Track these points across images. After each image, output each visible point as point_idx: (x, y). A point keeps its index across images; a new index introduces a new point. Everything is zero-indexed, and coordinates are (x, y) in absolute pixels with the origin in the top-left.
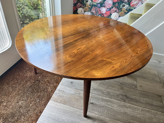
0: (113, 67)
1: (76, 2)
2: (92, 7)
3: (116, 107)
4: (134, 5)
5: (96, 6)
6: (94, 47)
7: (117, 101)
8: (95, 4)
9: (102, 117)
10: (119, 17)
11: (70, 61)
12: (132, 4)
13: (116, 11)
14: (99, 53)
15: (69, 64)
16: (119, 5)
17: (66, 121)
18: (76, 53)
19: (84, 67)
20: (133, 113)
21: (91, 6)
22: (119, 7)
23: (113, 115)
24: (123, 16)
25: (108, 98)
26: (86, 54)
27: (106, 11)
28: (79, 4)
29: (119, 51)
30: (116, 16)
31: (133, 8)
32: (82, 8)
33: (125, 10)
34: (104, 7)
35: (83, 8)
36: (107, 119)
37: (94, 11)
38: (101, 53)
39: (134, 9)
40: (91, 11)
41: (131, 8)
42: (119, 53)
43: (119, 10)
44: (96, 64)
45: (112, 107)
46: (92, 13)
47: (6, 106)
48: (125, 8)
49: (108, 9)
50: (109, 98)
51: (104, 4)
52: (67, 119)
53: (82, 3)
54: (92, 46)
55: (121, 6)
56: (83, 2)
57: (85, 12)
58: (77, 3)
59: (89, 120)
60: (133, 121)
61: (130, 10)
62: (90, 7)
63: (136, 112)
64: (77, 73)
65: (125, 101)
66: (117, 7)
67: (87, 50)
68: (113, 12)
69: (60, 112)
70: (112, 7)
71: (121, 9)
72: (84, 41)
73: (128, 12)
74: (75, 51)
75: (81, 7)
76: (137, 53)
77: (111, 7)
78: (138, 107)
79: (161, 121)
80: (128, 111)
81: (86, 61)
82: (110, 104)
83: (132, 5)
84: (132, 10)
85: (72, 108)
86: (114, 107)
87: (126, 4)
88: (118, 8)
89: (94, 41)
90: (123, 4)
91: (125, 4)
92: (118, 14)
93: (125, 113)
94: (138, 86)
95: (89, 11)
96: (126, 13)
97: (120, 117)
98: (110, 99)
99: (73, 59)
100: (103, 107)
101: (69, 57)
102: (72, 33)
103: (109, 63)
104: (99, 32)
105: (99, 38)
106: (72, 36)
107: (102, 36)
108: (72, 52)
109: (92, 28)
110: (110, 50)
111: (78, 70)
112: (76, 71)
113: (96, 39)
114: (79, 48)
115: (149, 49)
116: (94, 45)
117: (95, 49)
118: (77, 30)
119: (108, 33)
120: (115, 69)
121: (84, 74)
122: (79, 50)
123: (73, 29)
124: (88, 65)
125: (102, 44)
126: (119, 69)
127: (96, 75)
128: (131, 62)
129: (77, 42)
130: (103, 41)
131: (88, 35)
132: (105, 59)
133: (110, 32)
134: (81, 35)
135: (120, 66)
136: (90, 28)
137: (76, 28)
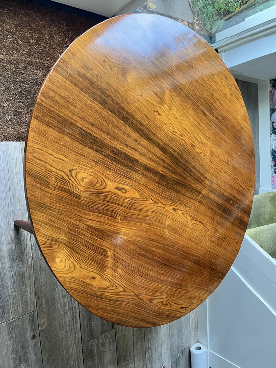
0: (94, 278)
6: (140, 215)
9: (28, 251)
11: (76, 191)
15: (65, 195)
18: (107, 190)
19: (68, 228)
26: (113, 211)
29: (144, 267)
38: (126, 238)
42: (139, 270)
44: (89, 245)
54: (141, 210)
59: (12, 233)
60: (44, 302)
64: (48, 224)
67: (125, 207)
69: (5, 174)
72: (153, 186)
74: (111, 186)
76: (153, 299)
79: (64, 342)
81: (90, 223)
89: (160, 205)
99: (83, 195)
101: (89, 182)
102: (171, 145)
103: (102, 267)
104: (194, 202)
105: (175, 209)
106: (160, 152)
107: (183, 214)
108: (106, 180)
109: (206, 178)
110: (143, 249)
111: (54, 222)
112: (51, 220)
113: (167, 208)
114: (123, 189)
115: (174, 314)
116: (145, 214)
117: (133, 221)
118: (186, 151)
119: (199, 219)
120: (89, 285)
121: (50, 238)
122: (117, 192)
123: (188, 141)
124: (79, 233)
125: (157, 226)
126: (91, 290)
127: (57, 260)
128: (121, 301)
129: (145, 172)
130: (165, 224)
131: (178, 183)
132: (110, 253)
133: (203, 222)
134: (169, 170)
135: (100, 288)
136: (202, 175)
137: (193, 145)
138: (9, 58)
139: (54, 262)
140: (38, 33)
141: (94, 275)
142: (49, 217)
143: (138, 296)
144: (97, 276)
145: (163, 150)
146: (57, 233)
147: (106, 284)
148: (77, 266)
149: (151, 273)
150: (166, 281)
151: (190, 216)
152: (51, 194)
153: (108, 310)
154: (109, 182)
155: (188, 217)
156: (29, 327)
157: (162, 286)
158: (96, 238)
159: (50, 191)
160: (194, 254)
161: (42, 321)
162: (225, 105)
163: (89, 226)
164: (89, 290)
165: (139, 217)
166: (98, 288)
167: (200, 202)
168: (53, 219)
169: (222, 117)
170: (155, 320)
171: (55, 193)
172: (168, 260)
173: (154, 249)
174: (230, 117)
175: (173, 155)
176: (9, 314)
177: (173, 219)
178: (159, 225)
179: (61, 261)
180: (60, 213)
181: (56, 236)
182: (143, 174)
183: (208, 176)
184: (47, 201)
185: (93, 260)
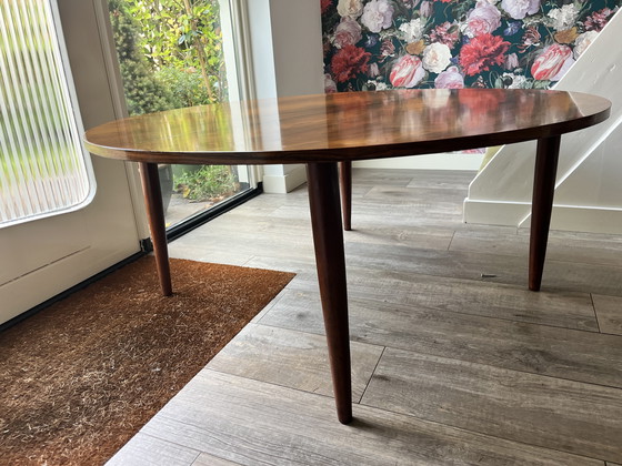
3: (493, 391)
7: (503, 371)
9: (423, 426)
12: (539, 70)
16: (488, 84)
17: (260, 435)
20: (582, 411)
22: (490, 88)
23: (481, 419)
25: (458, 362)
31: (544, 84)
36: (449, 430)
41: (539, 85)
45: (477, 389)
47: (30, 386)
48: (513, 87)
50: (463, 359)
51: (434, 87)
52: (266, 427)
55: (498, 83)
59: (363, 434)
63: (600, 406)
65: (538, 370)
69: (238, 404)
78: (608, 390)
80: (560, 404)
82: (467, 379)
83: (540, 74)
85: (292, 393)
86: (484, 390)
87: (517, 74)
90: (505, 74)
91: (511, 75)
93: (543, 414)
94: (602, 322)
97: (517, 427)
98: (467, 364)
100: (434, 389)
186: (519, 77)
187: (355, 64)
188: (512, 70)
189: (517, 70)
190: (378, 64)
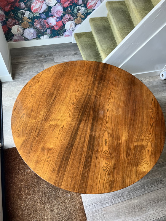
0: (148, 150)
1: (4, 19)
2: (33, 21)
4: (91, 6)
5: (40, 17)
6: (115, 130)
8: (37, 14)
10: (76, 25)
11: (113, 166)
12: (89, 5)
13: (70, 19)
14: (126, 138)
15: (115, 171)
16: (72, 10)
18: (108, 150)
19: (130, 167)
21: (31, 19)
22: (73, 12)
24: (80, 23)
26: (117, 145)
27: (57, 21)
28: (10, 20)
29: (138, 124)
30: (71, 26)
31: (91, 11)
32: (17, 25)
33: (82, 15)
34: (52, 16)
35: (19, 25)
37: (38, 26)
38: (127, 137)
39: (93, 11)
40: (33, 26)
41: (89, 11)
42: (140, 127)
43: (73, 17)
44: (135, 155)
46: (36, 28)
48: (81, 12)
49: (57, 18)
51: (51, 12)
53: (15, 18)
54: (113, 130)
55: (75, 10)
56: (17, 16)
57: (24, 29)
58: (7, 20)
61: (88, 14)
62: (30, 21)
64: (130, 177)
66: (71, 13)
67: (113, 139)
68: (66, 21)
70: (64, 15)
71: (76, 14)
73: (86, 17)
74: (105, 148)
75: (15, 24)
76: (152, 117)
77: (61, 14)
81: (125, 156)
83: (89, 7)
84: (90, 13)
87: (82, 7)
88: (72, 15)
89: (107, 119)
90: (78, 7)
91: (80, 7)
92: (73, 22)
95: (31, 27)
96: (83, 19)
99: (113, 162)
101: (107, 160)
102: (77, 117)
103: (143, 147)
104: (101, 99)
105: (108, 110)
106: (82, 123)
107: (108, 105)
108: (103, 151)
109: (87, 93)
110: (130, 126)
111: (128, 174)
112: (128, 176)
113: (108, 115)
114: (105, 141)
115: (156, 105)
116: (114, 127)
117: (119, 134)
118: (77, 108)
119: (109, 95)
120: (151, 153)
121: (136, 175)
122: (107, 144)
123: (72, 107)
124: (130, 161)
125: (118, 120)
126: (153, 151)
127: (144, 170)
128: (156, 135)
129: (94, 130)
130: (116, 115)
131: (94, 111)
132: (136, 144)
133: (110, 93)
134: (89, 116)
135: (152, 146)
136: (86, 96)
137: (73, 104)
138: (39, 201)
139: (145, 171)
140: (21, 188)
141: (147, 151)
142: (127, 177)
143: (152, 126)
144: (147, 149)
145: (80, 121)
146: (133, 172)
147: (149, 144)
148: (145, 160)
149: (140, 120)
150: (142, 111)
151: (108, 101)
152: (117, 178)
153: (161, 141)
154: (104, 150)
155: (109, 102)
156: (164, 168)
157: (145, 113)
158: (131, 152)
159: (116, 179)
160: (126, 96)
161: (160, 161)
162: (46, 85)
163: (126, 157)
164: (154, 152)
165: (116, 131)
166: (152, 147)
167: (100, 96)
168: (127, 175)
169: (53, 86)
170: (161, 115)
171: (116, 176)
172: (132, 111)
173: (129, 120)
174: (51, 81)
175: (81, 115)
176: (159, 178)
177: (113, 111)
178: (117, 118)
179: (144, 168)
180: (124, 172)
181: (134, 173)
182: (95, 131)
183: (86, 92)
184: (120, 180)
185: (141, 152)
186: (82, 8)
187: (12, 3)
188: (80, 5)
189: (82, 5)
190: (24, 2)
